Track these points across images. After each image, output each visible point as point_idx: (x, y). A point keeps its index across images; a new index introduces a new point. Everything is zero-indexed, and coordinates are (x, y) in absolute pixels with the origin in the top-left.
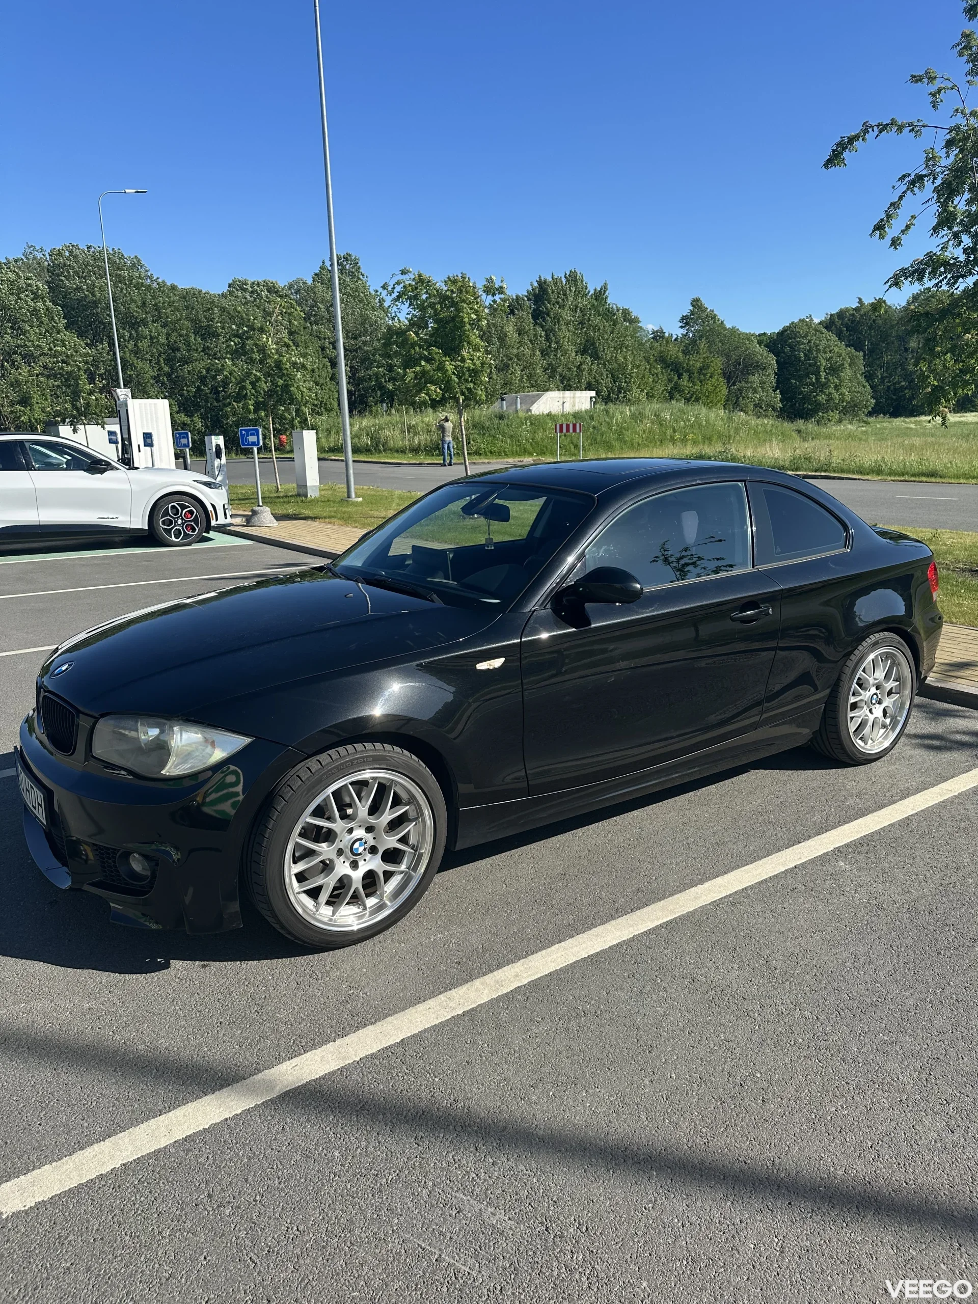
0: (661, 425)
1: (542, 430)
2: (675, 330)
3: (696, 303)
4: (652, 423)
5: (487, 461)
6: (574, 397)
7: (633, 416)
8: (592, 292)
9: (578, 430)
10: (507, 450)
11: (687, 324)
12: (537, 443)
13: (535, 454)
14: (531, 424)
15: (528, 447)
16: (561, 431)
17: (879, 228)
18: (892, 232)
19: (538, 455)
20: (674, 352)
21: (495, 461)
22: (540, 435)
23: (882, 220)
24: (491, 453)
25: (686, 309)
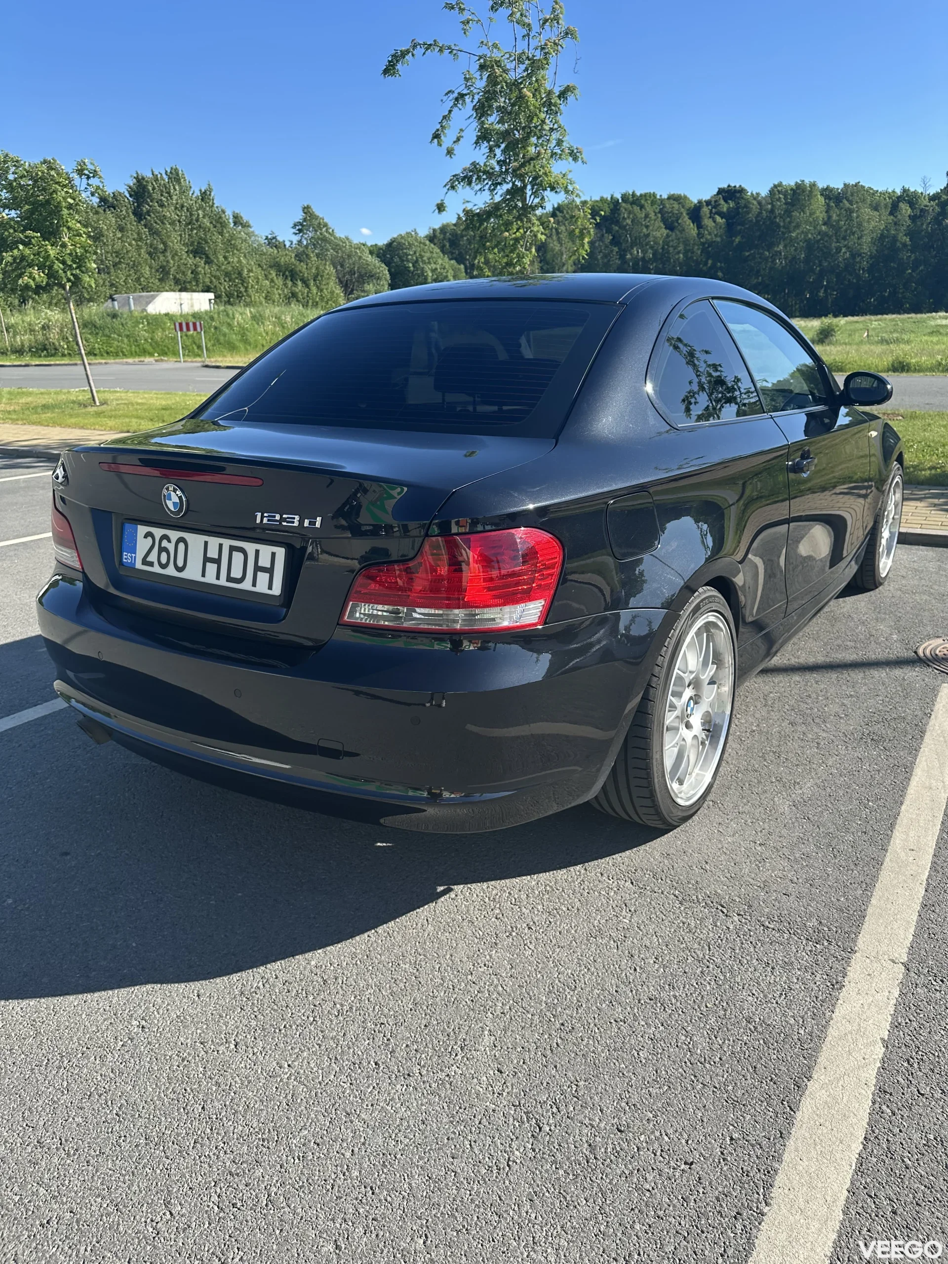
0: (283, 327)
1: (160, 330)
2: (288, 236)
3: (306, 210)
4: (275, 326)
5: (103, 361)
6: (191, 299)
7: (254, 317)
8: (197, 193)
9: (199, 329)
10: (124, 350)
11: (300, 231)
12: (156, 343)
13: (156, 355)
14: (148, 323)
15: (148, 347)
16: (181, 329)
17: (436, 136)
18: (447, 140)
19: (159, 355)
20: (288, 258)
21: (113, 361)
22: (159, 334)
23: (438, 130)
24: (108, 353)
25: (299, 216)
